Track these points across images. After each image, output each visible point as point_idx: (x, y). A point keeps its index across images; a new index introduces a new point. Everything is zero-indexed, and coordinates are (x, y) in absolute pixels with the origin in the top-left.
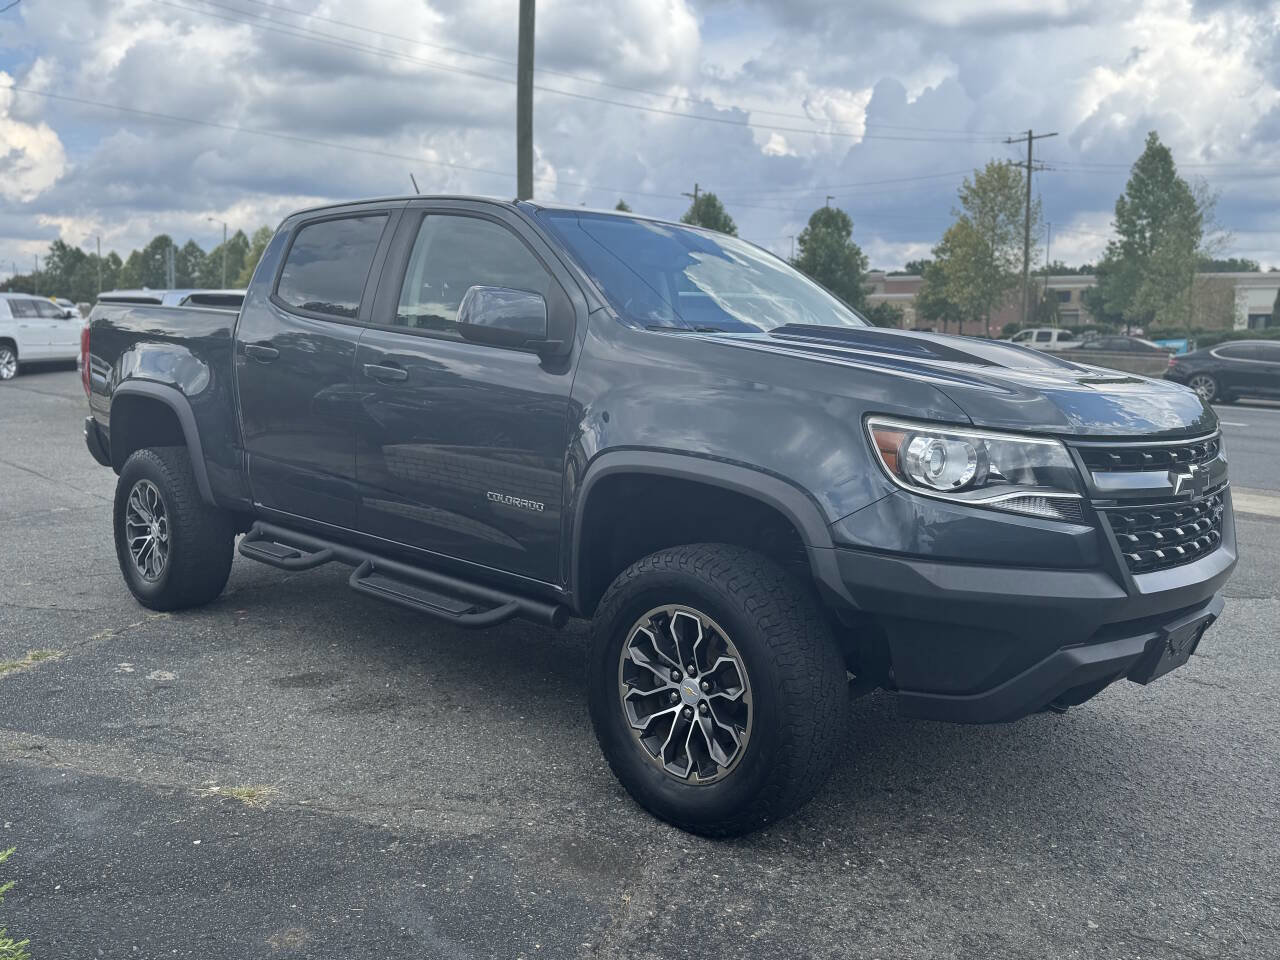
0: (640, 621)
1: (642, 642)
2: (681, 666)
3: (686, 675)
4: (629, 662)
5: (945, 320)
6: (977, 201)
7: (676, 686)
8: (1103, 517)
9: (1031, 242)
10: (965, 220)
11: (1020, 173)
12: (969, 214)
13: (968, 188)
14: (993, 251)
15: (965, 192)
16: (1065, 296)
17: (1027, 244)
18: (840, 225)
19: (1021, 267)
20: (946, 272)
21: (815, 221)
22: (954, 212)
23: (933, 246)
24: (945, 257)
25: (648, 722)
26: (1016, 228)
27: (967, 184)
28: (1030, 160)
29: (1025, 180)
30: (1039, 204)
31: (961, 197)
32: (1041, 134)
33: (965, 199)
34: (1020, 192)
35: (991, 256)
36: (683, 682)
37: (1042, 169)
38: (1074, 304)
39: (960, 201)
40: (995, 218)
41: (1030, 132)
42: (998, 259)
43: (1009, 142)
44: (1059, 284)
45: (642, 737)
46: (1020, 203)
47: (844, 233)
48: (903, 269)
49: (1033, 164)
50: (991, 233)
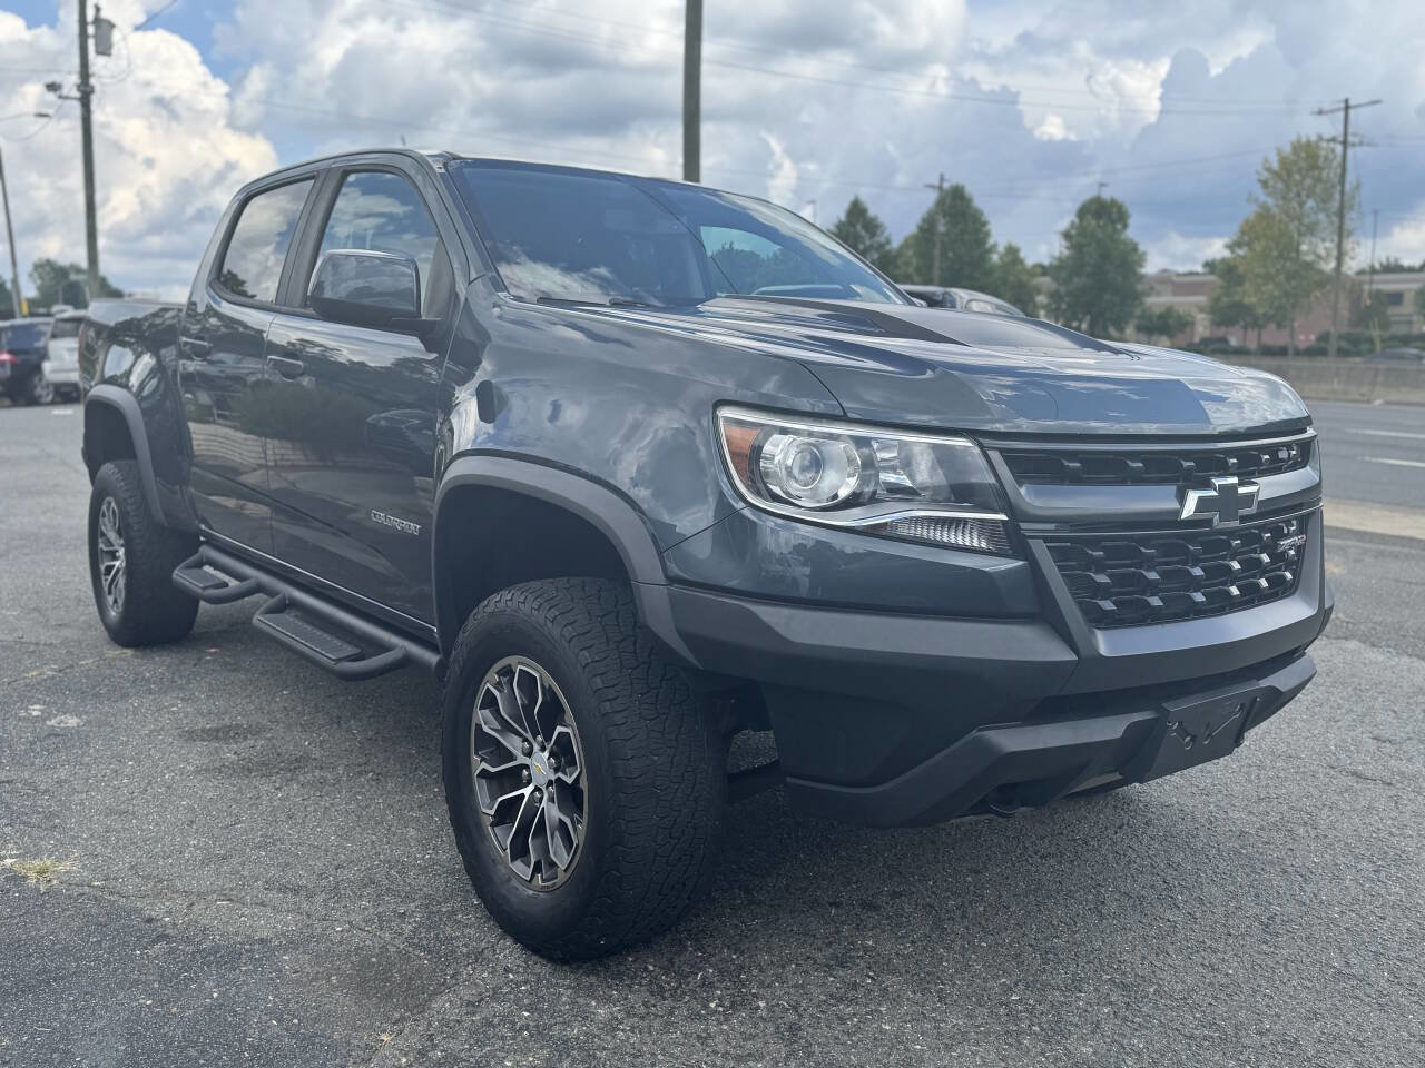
0: (487, 677)
1: (490, 702)
2: (529, 736)
3: (536, 748)
4: (479, 727)
5: (1245, 328)
6: (1280, 185)
7: (527, 761)
8: (1040, 550)
9: (1345, 233)
10: (1265, 207)
11: (1333, 151)
12: (1270, 201)
13: (1268, 170)
14: (1299, 244)
15: (1266, 175)
16: (1396, 298)
17: (1341, 233)
18: (1115, 216)
19: (1332, 265)
20: (1241, 269)
21: (1083, 212)
22: (1251, 199)
23: (1227, 240)
24: (1241, 252)
25: (496, 806)
26: (1328, 216)
27: (1267, 165)
28: (1345, 134)
29: (1339, 159)
30: (1358, 187)
31: (1260, 181)
32: (1361, 102)
33: (1265, 184)
34: (1332, 174)
35: (1298, 251)
36: (534, 757)
37: (1361, 144)
38: (1407, 307)
39: (1259, 185)
40: (1301, 204)
41: (1347, 101)
42: (1307, 253)
43: (1320, 112)
44: (1389, 284)
45: (493, 825)
46: (1333, 186)
47: (1119, 226)
48: (1199, 269)
49: (1350, 139)
50: (1296, 223)
